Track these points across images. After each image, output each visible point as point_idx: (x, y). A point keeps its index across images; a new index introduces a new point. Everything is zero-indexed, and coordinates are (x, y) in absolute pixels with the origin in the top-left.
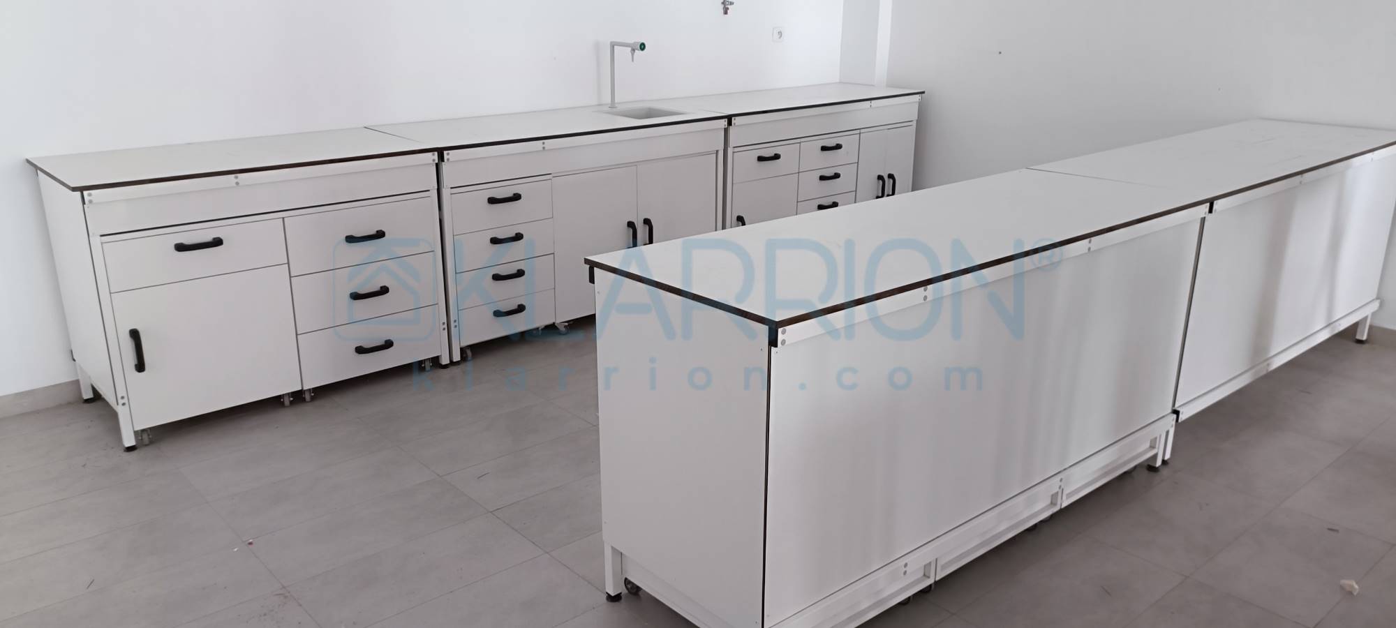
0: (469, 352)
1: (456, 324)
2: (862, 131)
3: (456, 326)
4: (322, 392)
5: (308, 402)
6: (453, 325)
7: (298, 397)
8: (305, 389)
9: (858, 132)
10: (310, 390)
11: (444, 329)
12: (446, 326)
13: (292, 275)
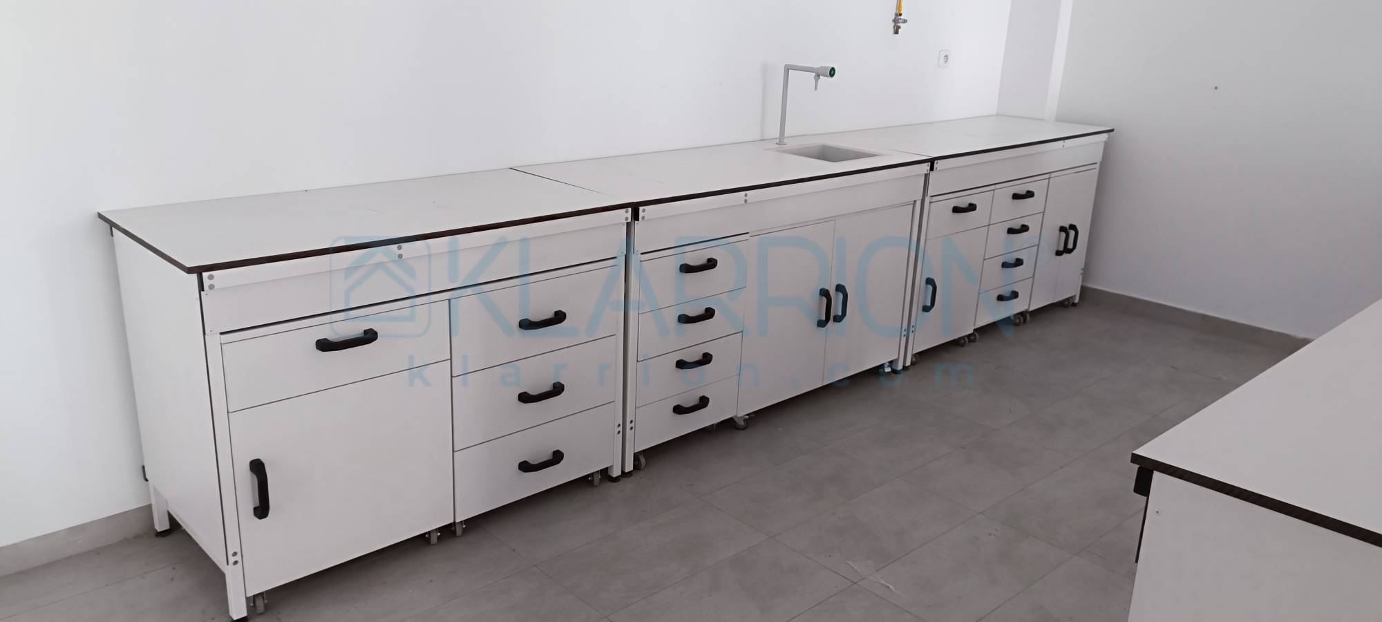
0: (643, 460)
1: (633, 425)
2: (1053, 175)
3: (632, 428)
4: (474, 523)
5: (459, 536)
6: (628, 426)
7: (447, 531)
8: (457, 521)
9: (1047, 176)
10: (461, 522)
11: (619, 432)
12: (620, 429)
13: (454, 375)
